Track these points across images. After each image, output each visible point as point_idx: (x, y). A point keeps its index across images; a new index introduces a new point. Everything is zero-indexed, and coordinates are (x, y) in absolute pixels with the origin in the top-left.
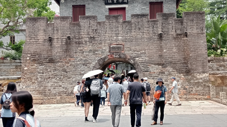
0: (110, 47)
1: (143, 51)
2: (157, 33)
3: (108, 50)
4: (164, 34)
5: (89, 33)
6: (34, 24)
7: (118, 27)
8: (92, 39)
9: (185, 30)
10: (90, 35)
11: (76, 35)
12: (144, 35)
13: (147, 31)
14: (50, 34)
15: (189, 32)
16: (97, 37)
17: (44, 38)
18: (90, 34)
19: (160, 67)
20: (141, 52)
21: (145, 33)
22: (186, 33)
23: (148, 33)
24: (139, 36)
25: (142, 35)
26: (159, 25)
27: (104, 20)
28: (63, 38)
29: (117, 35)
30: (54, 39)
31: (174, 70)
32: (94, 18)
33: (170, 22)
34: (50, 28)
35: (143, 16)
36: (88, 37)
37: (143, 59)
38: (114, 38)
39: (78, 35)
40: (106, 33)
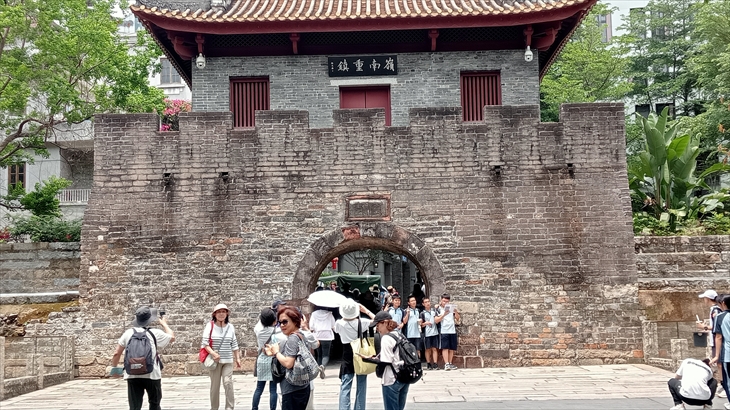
0: (348, 204)
1: (447, 218)
2: (486, 163)
3: (341, 215)
4: (506, 167)
5: (284, 162)
6: (120, 135)
7: (372, 145)
8: (295, 179)
9: (568, 157)
10: (289, 169)
11: (247, 169)
12: (448, 170)
13: (456, 160)
14: (168, 166)
15: (578, 161)
16: (309, 174)
17: (150, 177)
18: (287, 164)
19: (498, 264)
20: (441, 220)
21: (451, 165)
22: (570, 165)
23: (459, 164)
24: (434, 174)
25: (443, 170)
26: (491, 141)
27: (331, 123)
28: (207, 176)
29: (369, 169)
30: (179, 179)
31: (538, 275)
32: (300, 116)
33: (525, 133)
34: (169, 148)
35: (444, 113)
36: (283, 174)
37: (446, 240)
38: (362, 177)
39: (252, 169)
40: (337, 163)
